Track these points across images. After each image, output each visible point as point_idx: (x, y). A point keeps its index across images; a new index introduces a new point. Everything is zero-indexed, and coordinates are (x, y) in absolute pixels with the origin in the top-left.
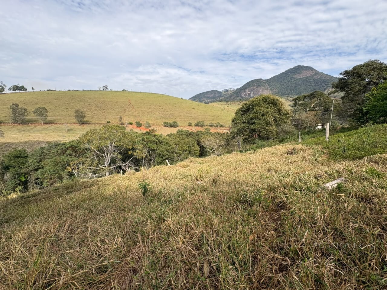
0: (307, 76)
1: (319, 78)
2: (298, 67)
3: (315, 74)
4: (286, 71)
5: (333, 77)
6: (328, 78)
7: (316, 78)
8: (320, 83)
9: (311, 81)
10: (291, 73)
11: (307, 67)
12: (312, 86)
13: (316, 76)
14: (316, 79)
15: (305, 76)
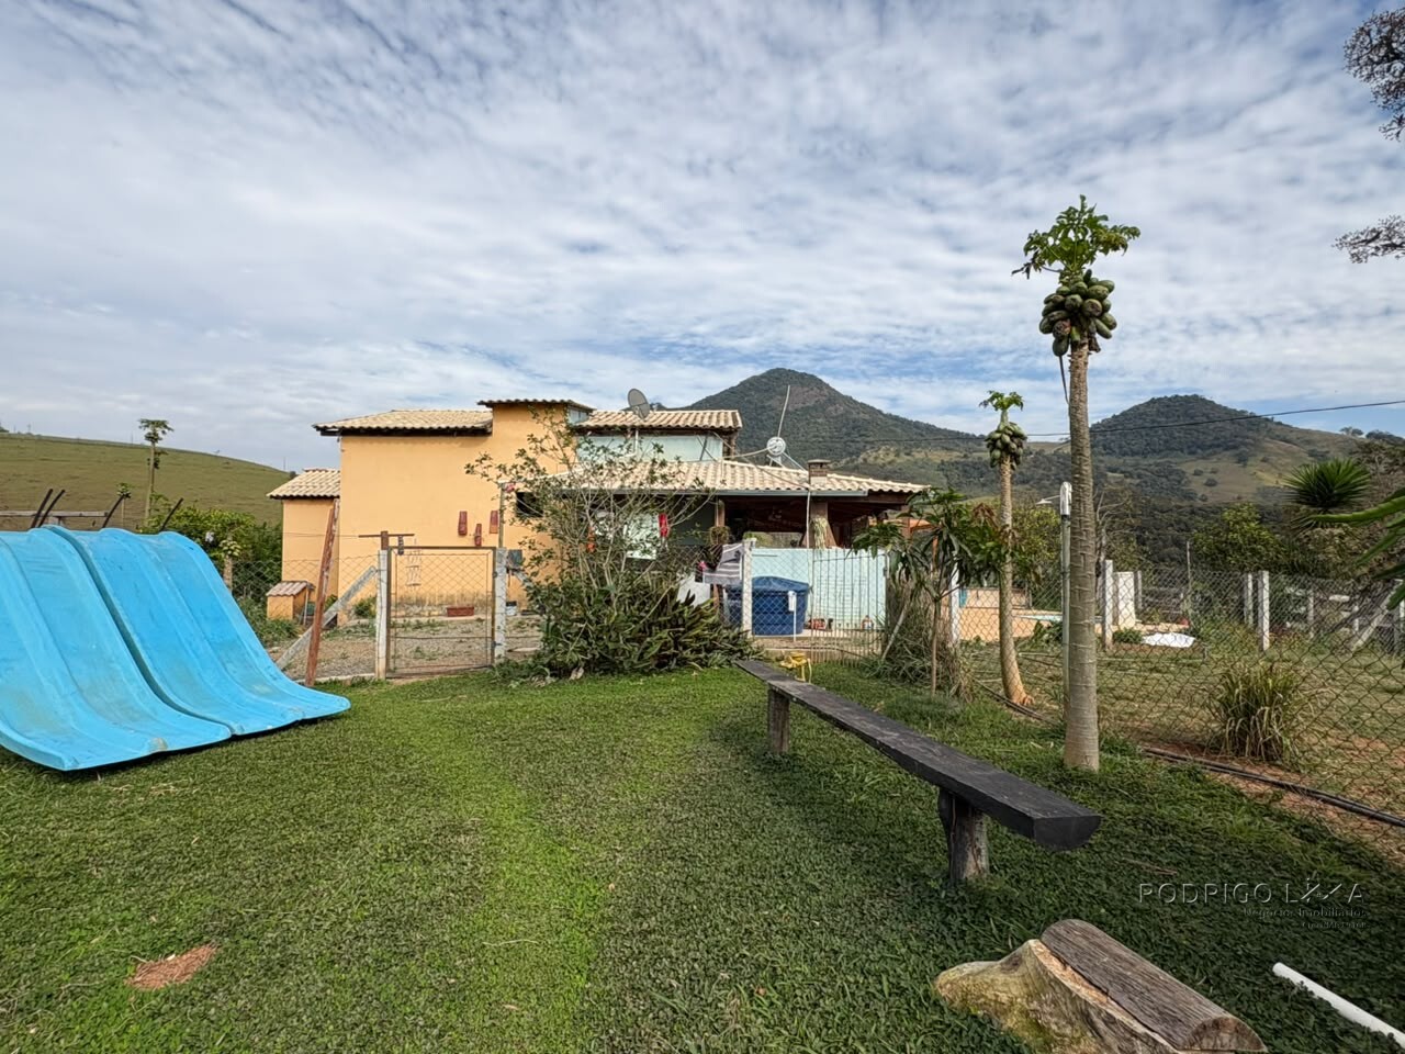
0: (808, 404)
1: (842, 415)
2: (776, 375)
3: (829, 400)
4: (742, 384)
5: (880, 412)
6: (867, 417)
7: (834, 414)
8: (844, 430)
9: (820, 421)
10: (758, 390)
11: (803, 375)
12: (823, 437)
13: (831, 408)
14: (833, 418)
15: (801, 405)
